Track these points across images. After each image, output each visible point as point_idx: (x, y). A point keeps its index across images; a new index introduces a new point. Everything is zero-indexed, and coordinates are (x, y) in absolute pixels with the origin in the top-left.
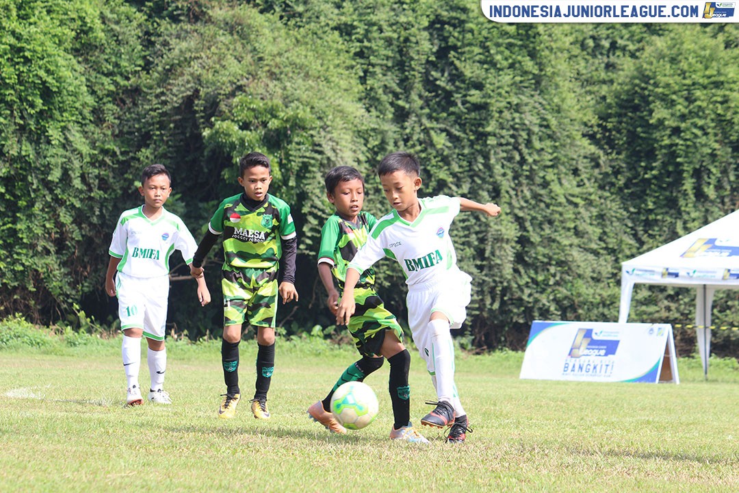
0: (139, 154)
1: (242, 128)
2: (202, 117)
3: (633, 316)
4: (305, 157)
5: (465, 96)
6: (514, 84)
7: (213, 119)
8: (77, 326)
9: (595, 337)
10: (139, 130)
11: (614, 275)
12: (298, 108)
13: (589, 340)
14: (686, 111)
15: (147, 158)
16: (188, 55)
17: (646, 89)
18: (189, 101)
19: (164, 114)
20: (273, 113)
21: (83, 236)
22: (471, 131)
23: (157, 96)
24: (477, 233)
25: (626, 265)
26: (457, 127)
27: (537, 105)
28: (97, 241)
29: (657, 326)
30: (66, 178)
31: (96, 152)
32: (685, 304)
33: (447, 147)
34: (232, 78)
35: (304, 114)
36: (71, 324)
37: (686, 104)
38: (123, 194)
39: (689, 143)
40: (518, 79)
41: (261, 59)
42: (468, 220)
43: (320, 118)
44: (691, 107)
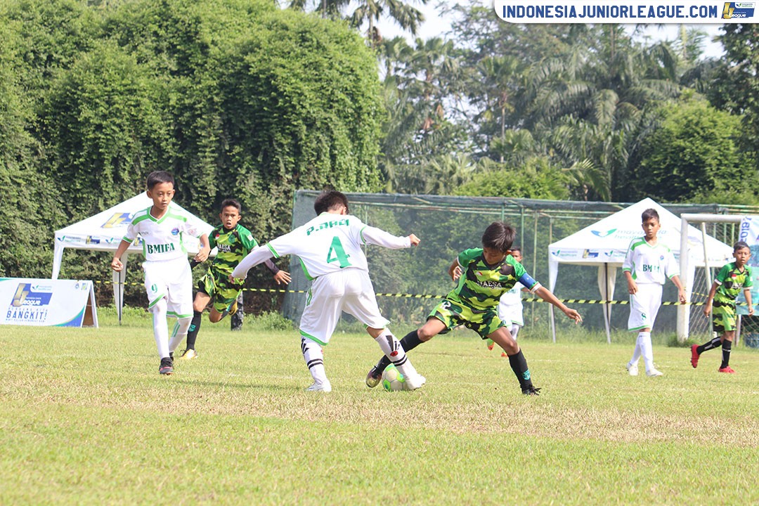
3: (64, 274)
9: (32, 290)
11: (49, 241)
13: (27, 293)
14: (107, 112)
17: (75, 93)
25: (59, 233)
29: (81, 282)
37: (107, 106)
39: (108, 137)
44: (111, 108)
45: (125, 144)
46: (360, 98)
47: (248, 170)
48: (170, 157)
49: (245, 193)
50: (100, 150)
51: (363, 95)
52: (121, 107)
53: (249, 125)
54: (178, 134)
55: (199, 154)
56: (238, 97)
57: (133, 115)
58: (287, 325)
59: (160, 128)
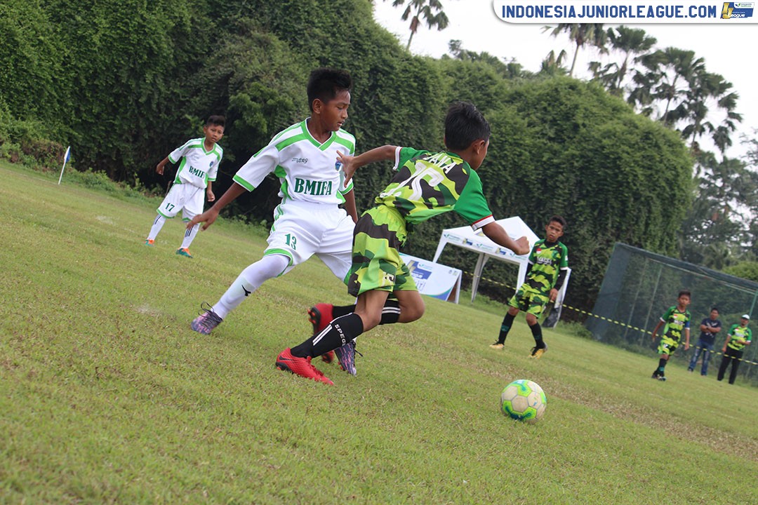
0: (192, 100)
1: (252, 100)
2: (232, 88)
3: (441, 260)
4: (283, 124)
5: (380, 114)
6: (408, 115)
7: (238, 91)
8: (133, 186)
9: (418, 267)
10: (195, 86)
11: (435, 234)
12: (286, 97)
13: (415, 268)
14: (498, 155)
15: (196, 102)
16: (234, 52)
18: (227, 77)
19: (211, 80)
20: (272, 96)
21: (149, 137)
22: (378, 134)
23: (210, 70)
24: (366, 192)
25: (445, 231)
26: (371, 130)
27: (418, 130)
28: (157, 141)
29: (454, 269)
30: (149, 101)
31: (169, 93)
32: (470, 260)
33: (363, 140)
34: (254, 71)
35: (289, 101)
36: (130, 183)
37: (499, 151)
38: (176, 120)
40: (411, 113)
41: (273, 65)
42: (363, 183)
43: (297, 106)
44: (501, 153)
45: (505, 180)
46: (676, 188)
47: (586, 220)
48: (534, 197)
49: (579, 235)
50: (487, 180)
51: (678, 187)
52: (508, 154)
53: (594, 188)
54: (544, 182)
55: (555, 200)
56: (591, 167)
57: (515, 162)
58: (587, 334)
59: (532, 175)
